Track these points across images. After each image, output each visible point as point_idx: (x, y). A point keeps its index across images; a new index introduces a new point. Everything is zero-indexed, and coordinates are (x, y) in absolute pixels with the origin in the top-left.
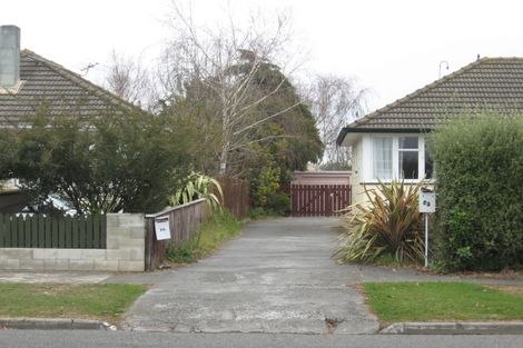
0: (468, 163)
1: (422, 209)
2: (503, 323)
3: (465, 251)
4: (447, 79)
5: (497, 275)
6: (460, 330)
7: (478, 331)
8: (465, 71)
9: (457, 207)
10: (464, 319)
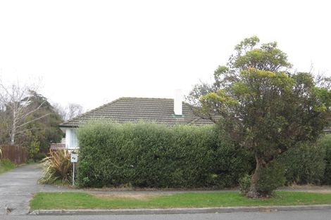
0: (89, 141)
1: (72, 161)
2: (83, 210)
3: (86, 179)
4: (105, 106)
5: (100, 189)
6: (63, 213)
7: (71, 214)
8: (114, 102)
9: (84, 160)
10: (66, 209)
